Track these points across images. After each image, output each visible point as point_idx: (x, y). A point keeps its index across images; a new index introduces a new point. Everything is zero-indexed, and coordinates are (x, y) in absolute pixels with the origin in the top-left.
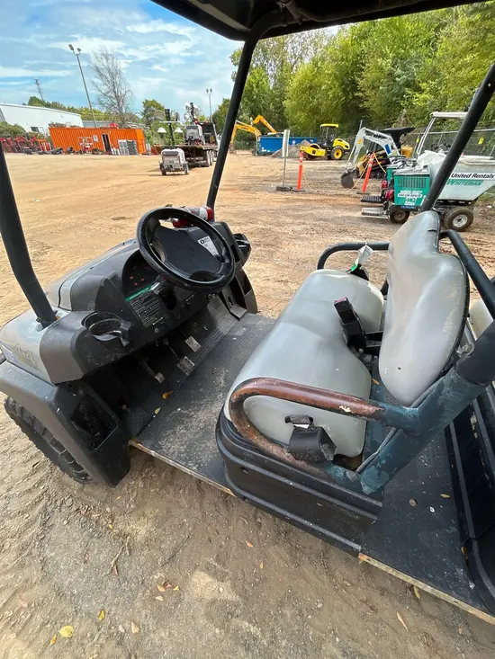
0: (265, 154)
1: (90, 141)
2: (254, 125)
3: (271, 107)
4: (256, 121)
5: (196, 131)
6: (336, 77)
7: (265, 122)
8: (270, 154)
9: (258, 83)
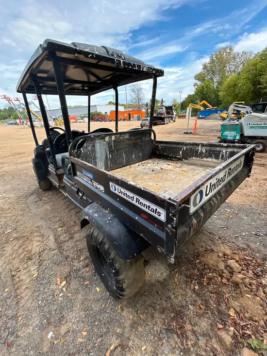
0: (202, 118)
1: (123, 116)
2: (200, 105)
3: (213, 96)
4: (201, 103)
5: (162, 110)
6: (249, 79)
7: (206, 103)
8: (204, 118)
9: (207, 86)
